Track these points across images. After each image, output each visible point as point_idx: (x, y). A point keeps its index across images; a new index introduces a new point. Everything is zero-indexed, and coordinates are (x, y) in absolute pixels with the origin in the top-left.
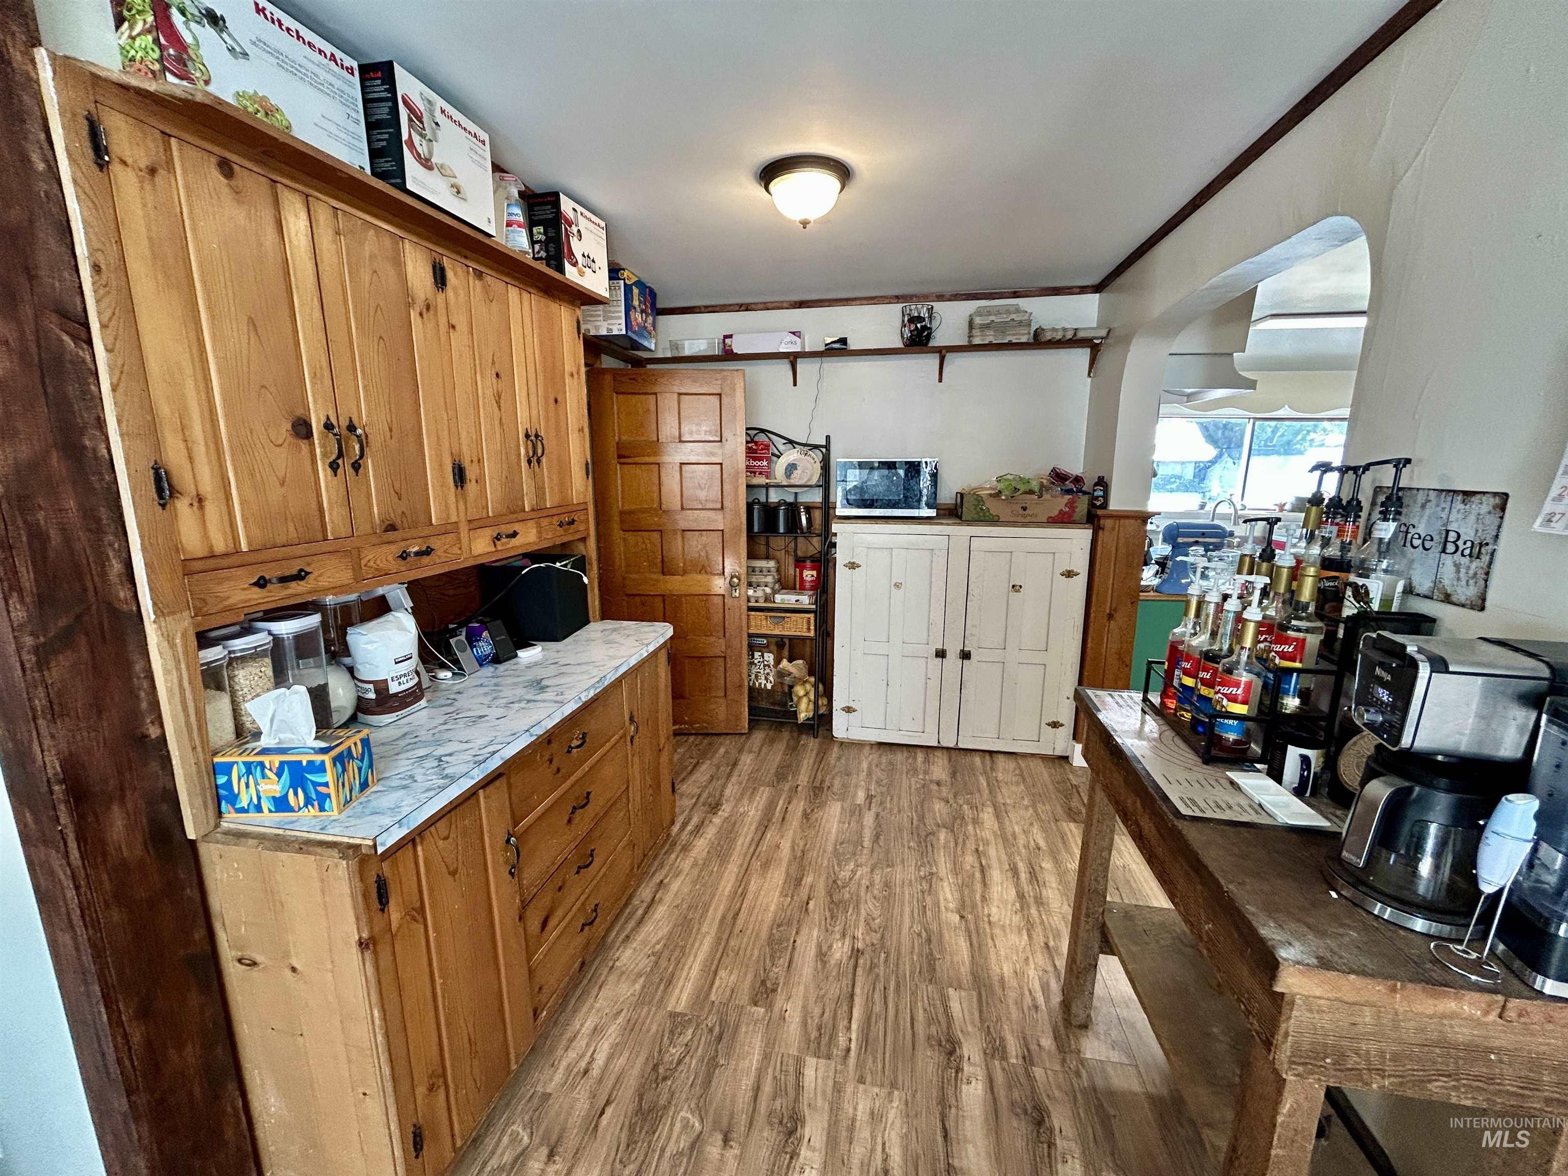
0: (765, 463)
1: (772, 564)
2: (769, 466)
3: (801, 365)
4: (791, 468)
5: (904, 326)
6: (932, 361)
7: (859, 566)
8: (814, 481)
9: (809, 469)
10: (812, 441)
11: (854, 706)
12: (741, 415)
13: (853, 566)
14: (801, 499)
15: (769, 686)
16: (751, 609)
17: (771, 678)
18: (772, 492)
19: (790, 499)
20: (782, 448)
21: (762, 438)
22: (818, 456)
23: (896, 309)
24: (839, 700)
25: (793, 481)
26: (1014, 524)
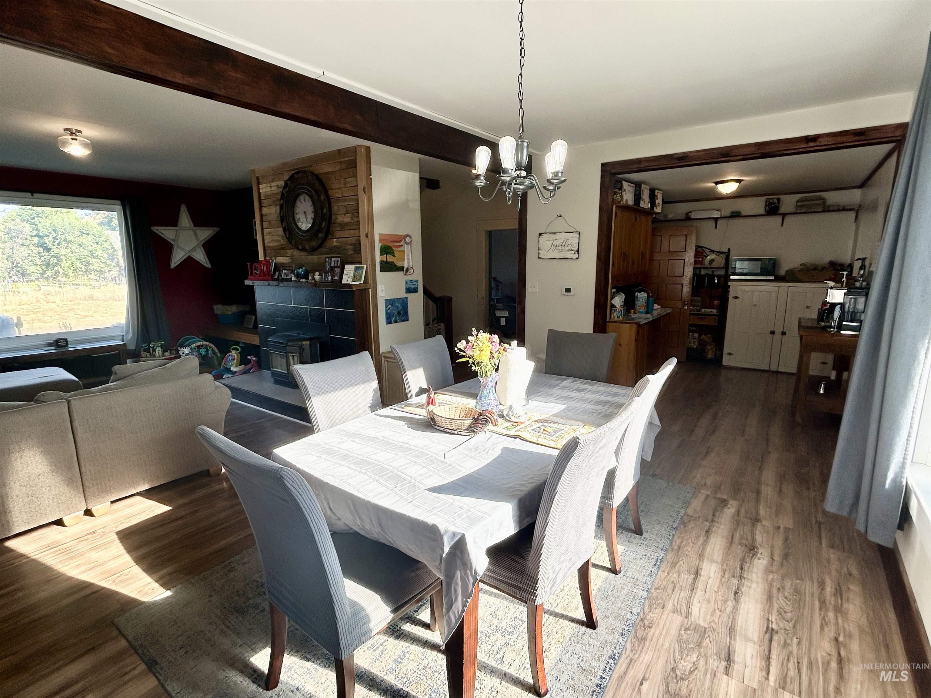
0: (701, 259)
1: (700, 298)
2: (702, 261)
3: (719, 222)
4: (712, 261)
5: (766, 206)
6: (779, 219)
7: (739, 298)
8: (722, 266)
9: (720, 261)
10: (723, 251)
11: (732, 352)
12: (694, 242)
13: (736, 298)
14: (715, 273)
15: (695, 347)
16: (691, 314)
17: (696, 343)
18: (702, 270)
19: (710, 273)
20: (708, 253)
21: (700, 249)
22: (724, 256)
23: (764, 198)
24: (726, 350)
25: (712, 266)
26: (808, 282)
